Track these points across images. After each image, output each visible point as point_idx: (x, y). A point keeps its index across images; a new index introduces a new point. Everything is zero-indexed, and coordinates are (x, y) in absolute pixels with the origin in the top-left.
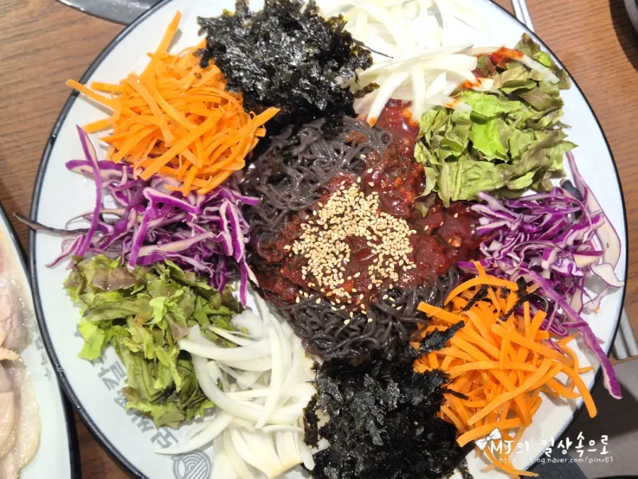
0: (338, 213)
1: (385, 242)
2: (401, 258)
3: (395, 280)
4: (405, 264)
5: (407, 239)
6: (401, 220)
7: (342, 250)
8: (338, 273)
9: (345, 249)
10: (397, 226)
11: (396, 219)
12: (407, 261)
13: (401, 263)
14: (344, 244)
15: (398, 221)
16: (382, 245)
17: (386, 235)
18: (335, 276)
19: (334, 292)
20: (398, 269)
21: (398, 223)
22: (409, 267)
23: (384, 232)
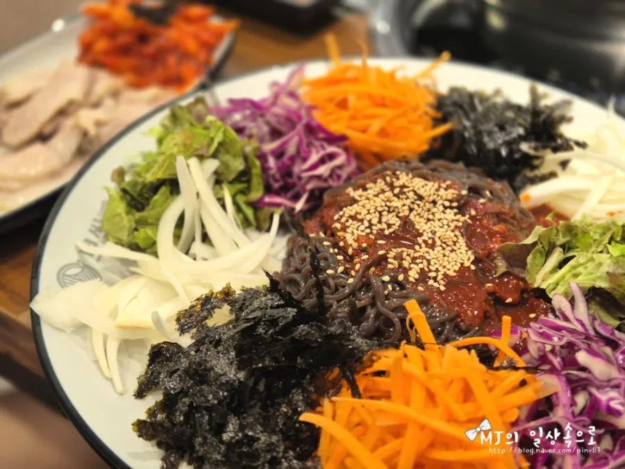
0: (418, 192)
1: (436, 252)
2: (437, 271)
3: (411, 279)
4: (435, 279)
5: (459, 265)
6: (470, 253)
7: (391, 222)
8: (366, 228)
9: (394, 224)
10: (461, 253)
11: (467, 249)
12: (439, 277)
13: (432, 274)
14: (398, 219)
15: (467, 251)
16: (431, 251)
17: (444, 249)
18: (362, 227)
19: (346, 235)
20: (423, 276)
21: (464, 252)
22: (436, 285)
23: (444, 245)
